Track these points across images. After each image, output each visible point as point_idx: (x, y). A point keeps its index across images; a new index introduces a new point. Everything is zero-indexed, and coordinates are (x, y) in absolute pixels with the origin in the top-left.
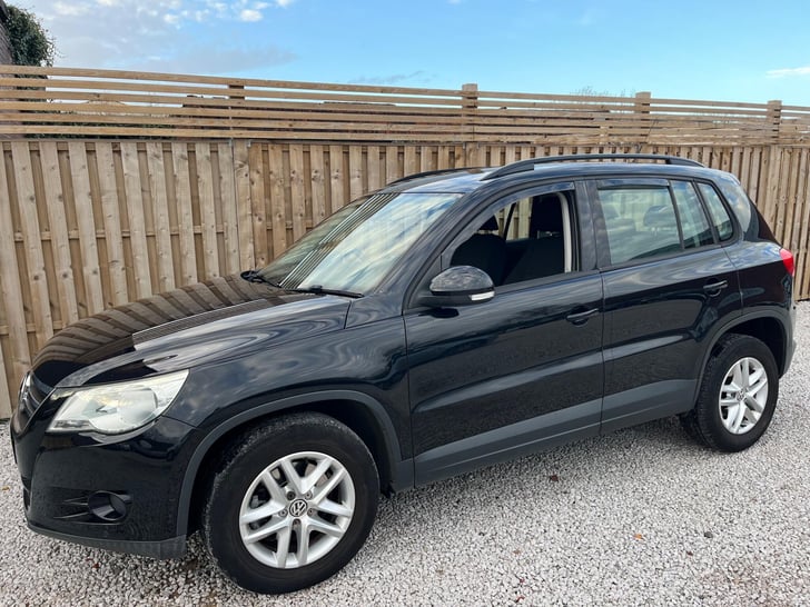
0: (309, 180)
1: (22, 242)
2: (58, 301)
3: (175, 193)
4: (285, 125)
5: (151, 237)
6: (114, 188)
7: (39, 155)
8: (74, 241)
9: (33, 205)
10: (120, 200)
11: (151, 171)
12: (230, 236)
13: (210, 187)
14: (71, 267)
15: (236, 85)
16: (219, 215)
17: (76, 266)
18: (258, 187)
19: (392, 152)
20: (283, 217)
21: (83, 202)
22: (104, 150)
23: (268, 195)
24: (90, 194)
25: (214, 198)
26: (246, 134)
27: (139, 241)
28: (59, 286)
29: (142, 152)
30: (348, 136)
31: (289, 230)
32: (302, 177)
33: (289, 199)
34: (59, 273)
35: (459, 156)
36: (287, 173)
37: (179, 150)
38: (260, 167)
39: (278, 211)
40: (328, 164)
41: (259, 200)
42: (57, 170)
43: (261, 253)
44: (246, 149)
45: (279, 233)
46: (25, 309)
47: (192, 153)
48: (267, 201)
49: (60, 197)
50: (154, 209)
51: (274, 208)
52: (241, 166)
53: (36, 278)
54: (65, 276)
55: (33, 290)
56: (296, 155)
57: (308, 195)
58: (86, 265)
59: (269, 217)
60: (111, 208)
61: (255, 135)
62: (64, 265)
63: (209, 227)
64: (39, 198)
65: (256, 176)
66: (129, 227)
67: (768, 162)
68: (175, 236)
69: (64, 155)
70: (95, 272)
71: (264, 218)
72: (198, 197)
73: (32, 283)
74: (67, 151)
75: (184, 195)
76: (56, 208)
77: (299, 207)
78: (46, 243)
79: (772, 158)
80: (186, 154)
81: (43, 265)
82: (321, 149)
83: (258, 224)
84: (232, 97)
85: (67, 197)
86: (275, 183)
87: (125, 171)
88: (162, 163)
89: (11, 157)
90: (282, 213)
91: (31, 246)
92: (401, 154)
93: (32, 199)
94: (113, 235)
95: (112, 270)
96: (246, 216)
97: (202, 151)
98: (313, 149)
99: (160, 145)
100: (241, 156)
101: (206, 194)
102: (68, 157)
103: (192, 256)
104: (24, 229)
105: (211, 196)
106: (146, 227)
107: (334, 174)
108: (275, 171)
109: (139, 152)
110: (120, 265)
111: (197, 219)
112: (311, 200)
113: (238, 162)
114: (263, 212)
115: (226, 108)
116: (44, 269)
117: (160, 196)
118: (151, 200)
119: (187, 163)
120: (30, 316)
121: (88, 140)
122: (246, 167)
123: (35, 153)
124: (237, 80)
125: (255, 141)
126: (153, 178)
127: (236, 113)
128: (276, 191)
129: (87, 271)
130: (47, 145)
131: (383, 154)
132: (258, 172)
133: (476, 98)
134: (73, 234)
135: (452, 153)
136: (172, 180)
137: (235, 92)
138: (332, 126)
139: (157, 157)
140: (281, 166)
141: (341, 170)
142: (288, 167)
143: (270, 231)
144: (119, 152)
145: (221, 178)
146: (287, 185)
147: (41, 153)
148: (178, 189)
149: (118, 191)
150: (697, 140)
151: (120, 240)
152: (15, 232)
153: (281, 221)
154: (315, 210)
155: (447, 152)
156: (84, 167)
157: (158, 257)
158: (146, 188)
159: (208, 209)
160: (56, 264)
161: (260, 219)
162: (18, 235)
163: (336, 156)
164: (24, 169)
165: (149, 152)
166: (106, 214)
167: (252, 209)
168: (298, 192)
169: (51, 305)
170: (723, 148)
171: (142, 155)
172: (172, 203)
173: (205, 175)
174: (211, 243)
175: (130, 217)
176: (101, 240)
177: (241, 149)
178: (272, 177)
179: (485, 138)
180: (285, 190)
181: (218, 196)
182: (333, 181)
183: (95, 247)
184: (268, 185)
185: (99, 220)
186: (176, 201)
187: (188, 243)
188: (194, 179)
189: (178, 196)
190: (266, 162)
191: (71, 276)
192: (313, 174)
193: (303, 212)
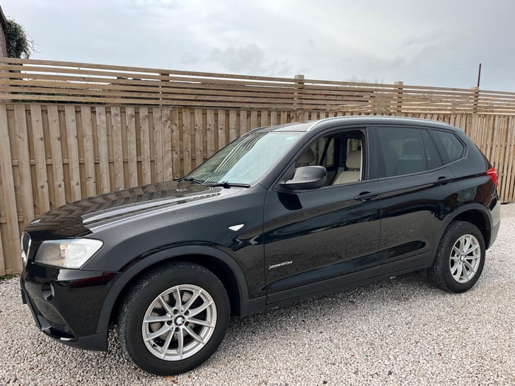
0: (205, 130)
1: (35, 165)
2: (55, 201)
3: (126, 137)
4: (193, 97)
5: (111, 163)
6: (91, 133)
7: (47, 113)
8: (66, 165)
9: (42, 143)
10: (94, 141)
11: (113, 124)
12: (158, 163)
13: (147, 134)
14: (64, 181)
15: (165, 73)
16: (152, 150)
17: (67, 181)
18: (176, 134)
19: (254, 114)
20: (190, 152)
21: (72, 141)
22: (86, 111)
23: (181, 139)
24: (77, 137)
25: (150, 140)
26: (169, 102)
27: (104, 165)
28: (56, 192)
29: (108, 112)
30: (229, 105)
31: (193, 160)
32: (201, 128)
33: (193, 141)
34: (56, 184)
35: (293, 117)
36: (193, 125)
37: (130, 111)
38: (177, 122)
39: (187, 148)
40: (216, 121)
41: (176, 141)
42: (57, 122)
43: (176, 173)
44: (169, 112)
45: (188, 161)
46: (35, 206)
47: (137, 113)
48: (181, 142)
49: (59, 139)
50: (114, 147)
51: (185, 146)
52: (166, 121)
53: (42, 187)
54: (60, 186)
55: (40, 194)
56: (198, 116)
57: (205, 139)
58: (72, 179)
59: (182, 152)
60: (88, 145)
61: (175, 103)
62: (59, 179)
63: (146, 157)
64: (46, 139)
65: (174, 128)
66: (99, 157)
67: (470, 123)
68: (125, 162)
69: (62, 113)
70: (78, 184)
71: (179, 153)
72: (140, 139)
73: (40, 190)
74: (64, 111)
75: (132, 138)
76: (56, 145)
77: (199, 146)
78: (49, 166)
79: (473, 121)
80: (134, 113)
81: (46, 179)
82: (213, 112)
83: (175, 156)
84: (162, 81)
85: (63, 139)
86: (185, 131)
87: (98, 123)
88: (119, 119)
89: (30, 114)
90: (189, 150)
91: (40, 168)
92: (259, 115)
93: (41, 139)
94: (90, 162)
95: (87, 183)
96: (168, 151)
97: (143, 112)
98: (208, 112)
99: (119, 108)
100: (167, 115)
101: (145, 138)
102: (64, 115)
103: (135, 174)
104: (36, 158)
105: (147, 139)
106: (109, 157)
107: (220, 127)
108: (186, 125)
109: (106, 112)
110: (93, 180)
111: (139, 153)
112: (206, 142)
113: (164, 119)
114: (178, 149)
115: (158, 87)
116: (47, 182)
117: (118, 138)
118: (112, 141)
119: (134, 119)
120: (37, 210)
121: (76, 105)
122: (169, 122)
123: (45, 112)
124: (166, 71)
125: (174, 107)
126: (114, 128)
127: (164, 90)
128: (186, 136)
129: (73, 183)
130: (52, 107)
131: (249, 115)
132: (176, 125)
133: (303, 83)
134: (66, 161)
135: (289, 115)
136: (125, 129)
137: (164, 77)
138: (220, 98)
139: (117, 115)
140: (189, 121)
141: (224, 124)
142: (193, 122)
143: (182, 160)
144: (95, 112)
145: (154, 128)
146: (193, 133)
147: (49, 112)
148: (129, 134)
149: (93, 136)
150: (430, 110)
151: (94, 165)
152: (30, 159)
153: (189, 155)
154: (209, 147)
155: (286, 114)
156: (73, 121)
157: (116, 175)
158: (110, 134)
159: (146, 147)
160: (55, 179)
161: (176, 153)
162: (32, 161)
163: (221, 116)
164: (38, 121)
165: (112, 113)
166: (86, 149)
167: (172, 147)
168: (198, 137)
169: (50, 204)
170: (444, 115)
171: (108, 114)
172: (125, 143)
173: (145, 126)
174: (147, 167)
175: (100, 150)
176: (81, 165)
177: (167, 112)
178: (184, 128)
179: (308, 107)
180: (191, 136)
181: (152, 138)
182: (220, 131)
183: (78, 169)
184: (181, 133)
185: (81, 153)
186: (127, 141)
187: (133, 167)
188: (138, 129)
189: (128, 139)
190: (180, 119)
191: (63, 186)
192: (208, 127)
193: (202, 149)
